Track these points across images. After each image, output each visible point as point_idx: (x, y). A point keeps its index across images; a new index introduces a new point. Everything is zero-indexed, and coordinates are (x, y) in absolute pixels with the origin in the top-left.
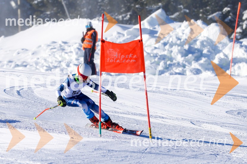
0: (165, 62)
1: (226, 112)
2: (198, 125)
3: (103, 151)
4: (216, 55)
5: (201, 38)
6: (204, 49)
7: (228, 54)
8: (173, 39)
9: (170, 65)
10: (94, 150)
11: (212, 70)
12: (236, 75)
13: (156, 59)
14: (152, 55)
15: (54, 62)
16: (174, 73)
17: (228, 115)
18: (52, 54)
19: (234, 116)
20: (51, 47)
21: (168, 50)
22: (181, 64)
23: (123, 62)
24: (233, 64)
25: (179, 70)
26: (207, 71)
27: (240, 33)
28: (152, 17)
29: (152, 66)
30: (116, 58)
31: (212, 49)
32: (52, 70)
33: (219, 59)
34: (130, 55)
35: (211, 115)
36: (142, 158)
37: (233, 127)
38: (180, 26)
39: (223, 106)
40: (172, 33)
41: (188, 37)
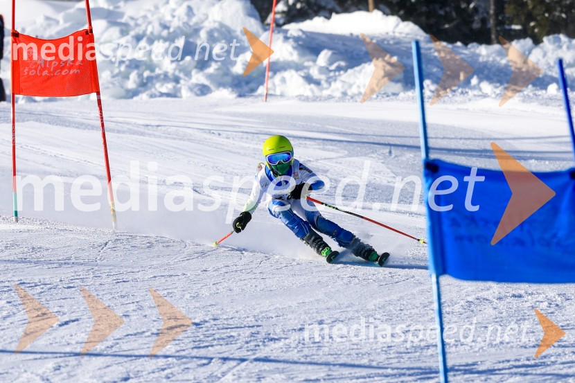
0: (140, 72)
3: (22, 249)
5: (208, 25)
8: (153, 27)
9: (150, 79)
10: (3, 248)
11: (231, 86)
12: (278, 96)
13: (123, 68)
16: (157, 94)
22: (171, 77)
24: (270, 74)
25: (167, 87)
26: (221, 89)
27: (283, 12)
29: (115, 82)
33: (243, 64)
35: (231, 173)
39: (254, 155)
40: (152, 15)
41: (184, 23)
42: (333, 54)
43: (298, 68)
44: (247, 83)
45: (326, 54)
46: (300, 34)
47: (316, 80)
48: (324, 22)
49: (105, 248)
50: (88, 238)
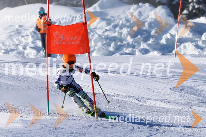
0: (116, 43)
1: (170, 89)
2: (143, 101)
3: (50, 128)
4: (163, 35)
5: (149, 20)
6: (152, 30)
7: (175, 34)
8: (122, 21)
9: (120, 46)
11: (159, 50)
14: (103, 37)
15: (11, 45)
16: (124, 53)
17: (172, 91)
19: (177, 93)
21: (119, 32)
22: (131, 45)
24: (178, 44)
25: (129, 50)
26: (155, 51)
27: (186, 14)
28: (102, 1)
29: (104, 48)
32: (10, 53)
33: (166, 39)
34: (75, 37)
35: (156, 92)
36: (87, 134)
37: (176, 103)
38: (129, 9)
39: (167, 83)
40: (122, 15)
43: (192, 41)
44: (168, 48)
45: (205, 34)
46: (193, 24)
47: (201, 47)
49: (90, 128)
50: (82, 123)
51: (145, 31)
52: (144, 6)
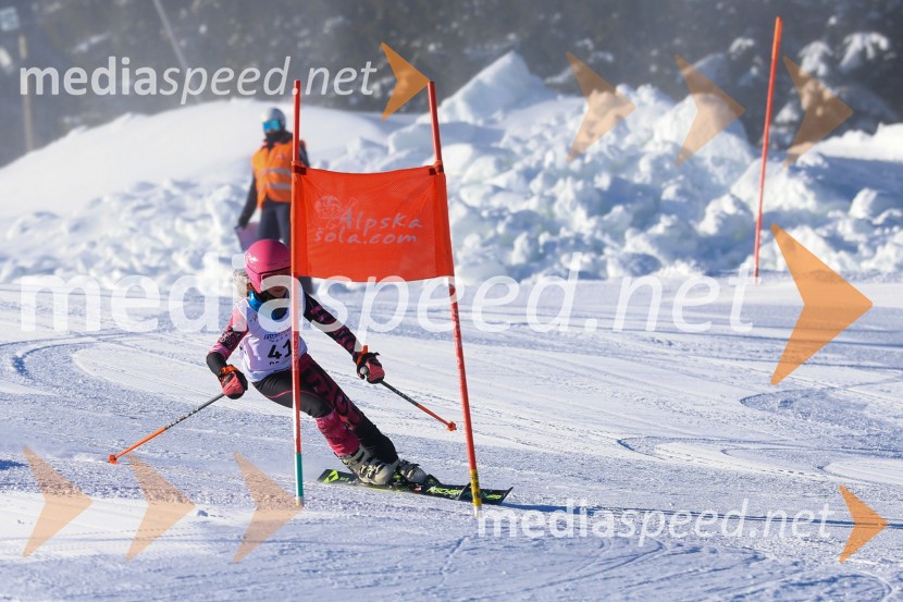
0: (533, 236)
1: (743, 401)
2: (644, 448)
3: (309, 555)
4: (707, 203)
5: (653, 149)
6: (664, 185)
7: (751, 199)
8: (555, 155)
9: (549, 246)
10: (276, 553)
11: (695, 258)
12: (779, 272)
13: (501, 228)
14: (485, 214)
15: (147, 253)
16: (564, 273)
17: (749, 411)
18: (139, 224)
19: (769, 414)
20: (135, 204)
21: (542, 195)
22: (588, 243)
23: (371, 242)
24: (764, 234)
25: (580, 261)
26: (678, 262)
27: (791, 123)
28: (480, 84)
29: (488, 254)
30: (346, 229)
31: (694, 185)
33: (718, 217)
34: (398, 219)
35: (690, 413)
36: (445, 574)
38: (580, 110)
39: (731, 380)
40: (554, 135)
41: (609, 147)
42: (879, 196)
43: (816, 222)
44: (725, 251)
45: (867, 196)
46: (820, 161)
47: (849, 242)
48: (862, 139)
49: (457, 551)
50: (427, 533)
51: (642, 188)
52: (637, 95)
